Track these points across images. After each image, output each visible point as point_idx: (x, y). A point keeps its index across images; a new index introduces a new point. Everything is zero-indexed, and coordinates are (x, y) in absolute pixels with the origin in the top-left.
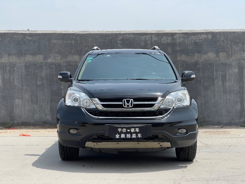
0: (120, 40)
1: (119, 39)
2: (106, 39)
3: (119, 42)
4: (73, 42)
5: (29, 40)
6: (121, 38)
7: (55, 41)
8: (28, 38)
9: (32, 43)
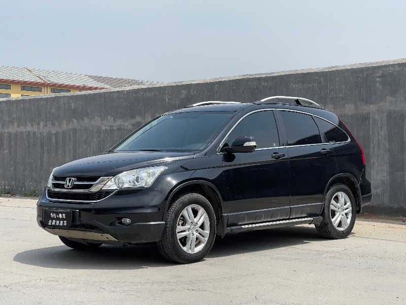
0: (379, 77)
1: (378, 75)
2: (359, 77)
3: (377, 79)
4: (316, 85)
5: (263, 87)
6: (380, 73)
7: (294, 86)
8: (263, 84)
9: (268, 91)
